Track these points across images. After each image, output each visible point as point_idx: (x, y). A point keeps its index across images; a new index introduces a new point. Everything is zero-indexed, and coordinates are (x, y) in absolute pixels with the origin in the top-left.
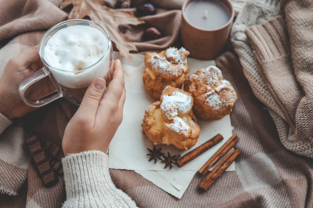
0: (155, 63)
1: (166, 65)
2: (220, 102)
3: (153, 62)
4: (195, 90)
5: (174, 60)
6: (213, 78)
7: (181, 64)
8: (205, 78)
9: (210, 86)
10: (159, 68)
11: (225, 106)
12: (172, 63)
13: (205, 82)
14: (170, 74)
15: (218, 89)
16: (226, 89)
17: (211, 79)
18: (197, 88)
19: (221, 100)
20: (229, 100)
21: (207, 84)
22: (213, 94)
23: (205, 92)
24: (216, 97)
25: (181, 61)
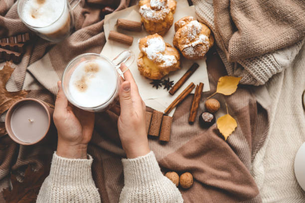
0: (143, 14)
1: (152, 14)
2: (194, 53)
3: (142, 13)
4: (178, 38)
5: (157, 8)
6: (192, 34)
7: (164, 8)
8: (187, 32)
9: (189, 40)
10: (147, 17)
11: (198, 56)
12: (156, 10)
13: (186, 36)
14: (156, 20)
15: (194, 44)
16: (201, 44)
17: (191, 34)
18: (180, 37)
19: (195, 52)
20: (202, 52)
21: (187, 38)
22: (189, 47)
23: (184, 44)
24: (191, 50)
25: (163, 7)
